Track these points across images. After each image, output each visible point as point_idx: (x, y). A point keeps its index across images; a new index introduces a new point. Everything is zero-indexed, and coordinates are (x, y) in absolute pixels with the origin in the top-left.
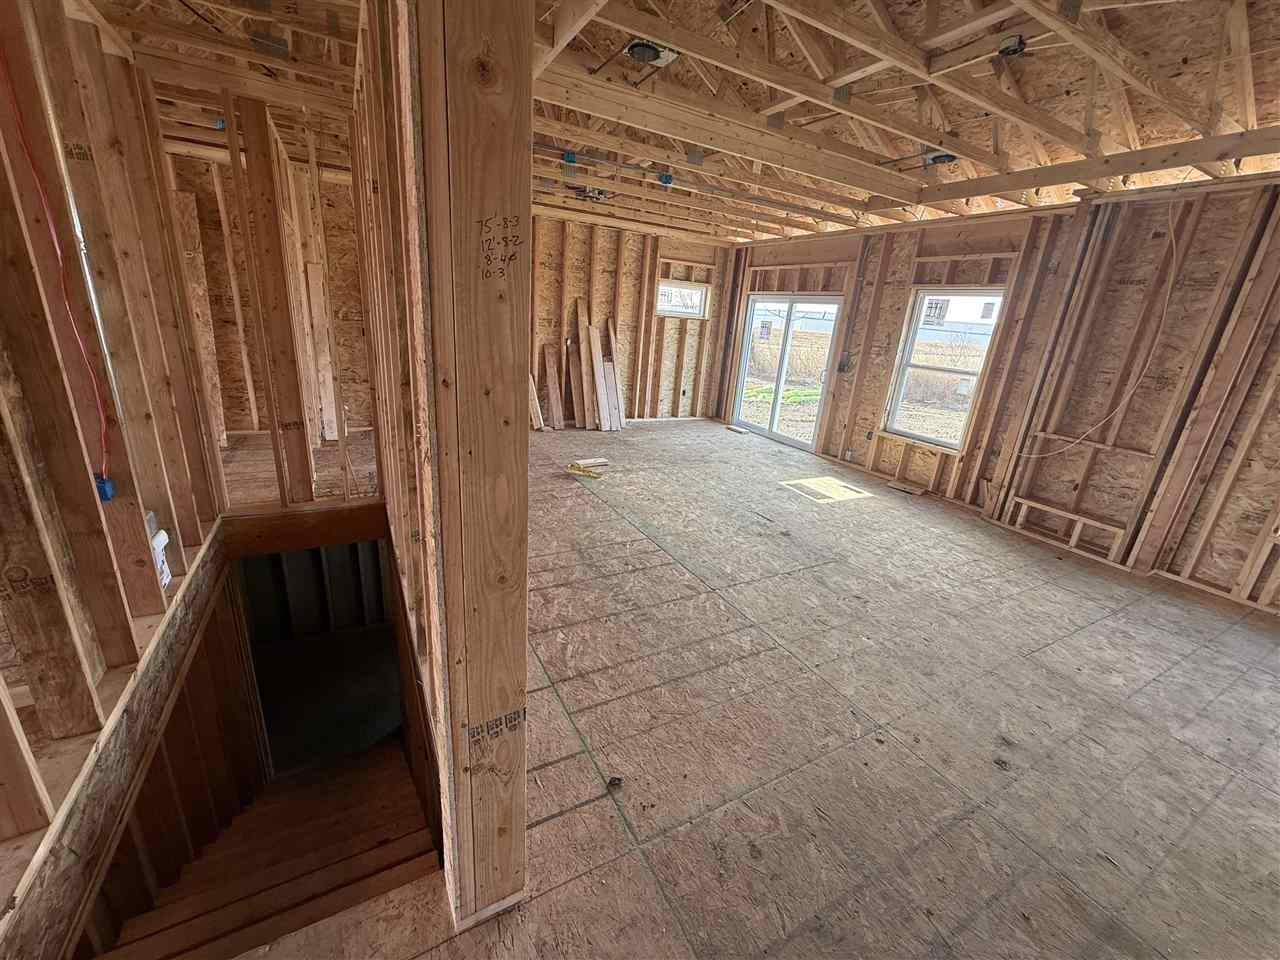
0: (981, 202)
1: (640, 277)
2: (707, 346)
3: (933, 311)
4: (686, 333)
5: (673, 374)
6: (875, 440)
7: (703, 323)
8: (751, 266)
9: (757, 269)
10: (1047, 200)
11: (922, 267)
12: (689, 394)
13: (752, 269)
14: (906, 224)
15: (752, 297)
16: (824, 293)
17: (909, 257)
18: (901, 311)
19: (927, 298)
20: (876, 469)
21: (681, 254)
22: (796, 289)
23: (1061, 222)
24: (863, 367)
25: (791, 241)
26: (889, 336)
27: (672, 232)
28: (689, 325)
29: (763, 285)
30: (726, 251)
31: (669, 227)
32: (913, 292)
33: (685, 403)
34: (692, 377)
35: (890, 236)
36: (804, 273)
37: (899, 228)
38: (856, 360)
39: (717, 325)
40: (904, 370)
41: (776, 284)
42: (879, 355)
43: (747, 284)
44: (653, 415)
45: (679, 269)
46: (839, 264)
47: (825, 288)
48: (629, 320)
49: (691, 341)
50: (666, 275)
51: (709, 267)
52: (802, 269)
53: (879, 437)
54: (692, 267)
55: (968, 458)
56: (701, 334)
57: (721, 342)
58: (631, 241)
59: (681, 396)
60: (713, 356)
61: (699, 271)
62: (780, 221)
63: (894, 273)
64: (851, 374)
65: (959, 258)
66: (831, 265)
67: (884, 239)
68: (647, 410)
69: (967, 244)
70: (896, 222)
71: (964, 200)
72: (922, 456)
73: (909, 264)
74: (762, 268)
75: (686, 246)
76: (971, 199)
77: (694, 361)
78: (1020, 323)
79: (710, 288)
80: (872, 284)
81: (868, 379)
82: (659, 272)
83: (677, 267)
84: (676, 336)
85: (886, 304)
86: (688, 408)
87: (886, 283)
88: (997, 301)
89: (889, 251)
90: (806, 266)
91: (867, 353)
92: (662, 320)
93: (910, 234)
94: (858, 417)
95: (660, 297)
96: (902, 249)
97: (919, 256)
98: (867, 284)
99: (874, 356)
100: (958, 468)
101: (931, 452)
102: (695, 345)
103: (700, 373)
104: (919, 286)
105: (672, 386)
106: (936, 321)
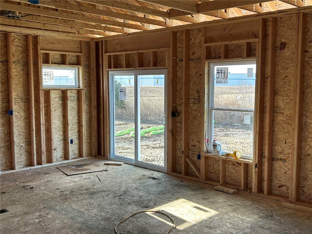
0: (233, 11)
1: (26, 64)
2: (84, 107)
3: (220, 75)
4: (67, 100)
5: (62, 129)
6: (203, 159)
7: (79, 92)
8: (106, 52)
9: (111, 54)
10: (266, 9)
11: (208, 48)
12: (76, 141)
13: (108, 54)
14: (194, 24)
15: (110, 72)
16: (155, 68)
17: (200, 43)
18: (202, 75)
19: (216, 67)
20: (207, 179)
21: (56, 46)
22: (137, 66)
23: (277, 21)
24: (187, 113)
25: (129, 36)
26: (198, 92)
27: (47, 33)
28: (69, 94)
29: (116, 65)
30: (88, 43)
31: (44, 29)
32: (206, 63)
33: (73, 149)
34: (77, 129)
35: (187, 31)
36: (141, 56)
37: (191, 26)
38: (181, 108)
39: (90, 92)
40: (211, 112)
41: (124, 63)
42: (194, 104)
43: (106, 63)
44: (50, 160)
45: (56, 57)
46: (161, 49)
47: (155, 64)
48: (21, 95)
49: (72, 105)
50: (46, 61)
51: (78, 54)
52: (139, 53)
53: (205, 156)
54: (65, 55)
55: (259, 165)
56: (79, 99)
57: (94, 103)
58: (16, 40)
59: (70, 145)
60: (90, 113)
61: (71, 57)
62: (119, 24)
63: (194, 53)
64: (180, 118)
65: (228, 43)
66: (157, 50)
67: (184, 33)
68: (44, 158)
69: (231, 35)
70: (188, 23)
71: (224, 10)
72: (233, 167)
73: (201, 47)
74: (114, 54)
75: (59, 41)
76: (227, 9)
77: (76, 118)
78: (269, 79)
79: (81, 68)
80: (182, 60)
81: (191, 119)
82: (41, 59)
83: (54, 55)
84: (60, 102)
85: (193, 72)
86: (76, 152)
87: (191, 60)
88: (254, 67)
89: (188, 39)
90: (140, 51)
91: (187, 104)
92: (47, 93)
93: (198, 29)
94: (190, 145)
95: (44, 77)
96: (196, 39)
97: (205, 43)
98: (180, 61)
99: (192, 105)
100: (255, 172)
101: (237, 163)
102: (76, 107)
103: (82, 126)
104: (210, 61)
105: (61, 138)
106: (223, 81)
